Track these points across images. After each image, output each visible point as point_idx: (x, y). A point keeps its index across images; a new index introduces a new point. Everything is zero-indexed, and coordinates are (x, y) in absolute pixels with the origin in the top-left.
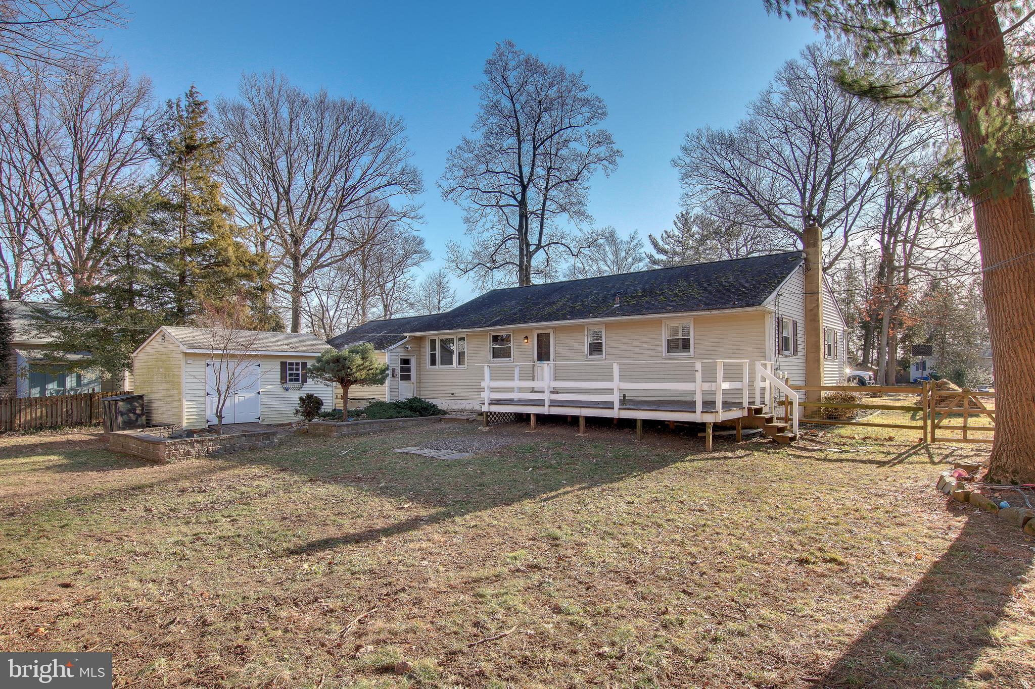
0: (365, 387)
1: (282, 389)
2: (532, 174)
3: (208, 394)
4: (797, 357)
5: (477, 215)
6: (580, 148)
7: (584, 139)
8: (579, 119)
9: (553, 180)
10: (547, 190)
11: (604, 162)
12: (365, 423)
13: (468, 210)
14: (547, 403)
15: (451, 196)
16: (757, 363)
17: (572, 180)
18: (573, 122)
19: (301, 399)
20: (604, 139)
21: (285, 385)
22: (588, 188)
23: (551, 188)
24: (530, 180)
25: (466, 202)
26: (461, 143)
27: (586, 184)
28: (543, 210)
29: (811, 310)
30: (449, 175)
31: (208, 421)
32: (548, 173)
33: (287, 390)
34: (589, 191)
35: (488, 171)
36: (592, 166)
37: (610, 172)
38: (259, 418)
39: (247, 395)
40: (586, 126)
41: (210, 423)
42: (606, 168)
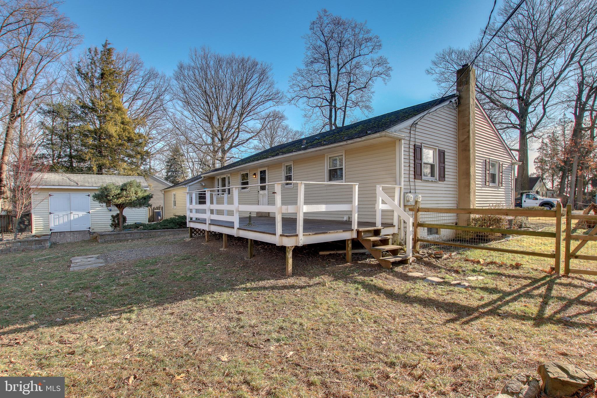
0: (134, 209)
1: (107, 210)
2: (336, 86)
3: (50, 213)
4: (445, 182)
5: (310, 113)
6: (367, 68)
7: (370, 63)
8: (365, 51)
9: (352, 89)
10: (348, 95)
11: (383, 76)
12: (126, 233)
13: (305, 110)
14: (208, 222)
15: (292, 102)
16: (378, 186)
17: (362, 88)
18: (362, 52)
19: (112, 216)
20: (381, 62)
21: (109, 208)
22: (374, 92)
23: (350, 94)
24: (335, 89)
25: (302, 106)
26: (295, 71)
27: (372, 90)
28: (346, 106)
29: (463, 141)
30: (291, 90)
31: (51, 230)
32: (349, 85)
33: (110, 210)
34: (374, 94)
35: (312, 86)
36: (374, 78)
37: (387, 82)
38: (90, 228)
39: (81, 214)
40: (370, 54)
41: (52, 231)
42: (384, 80)
